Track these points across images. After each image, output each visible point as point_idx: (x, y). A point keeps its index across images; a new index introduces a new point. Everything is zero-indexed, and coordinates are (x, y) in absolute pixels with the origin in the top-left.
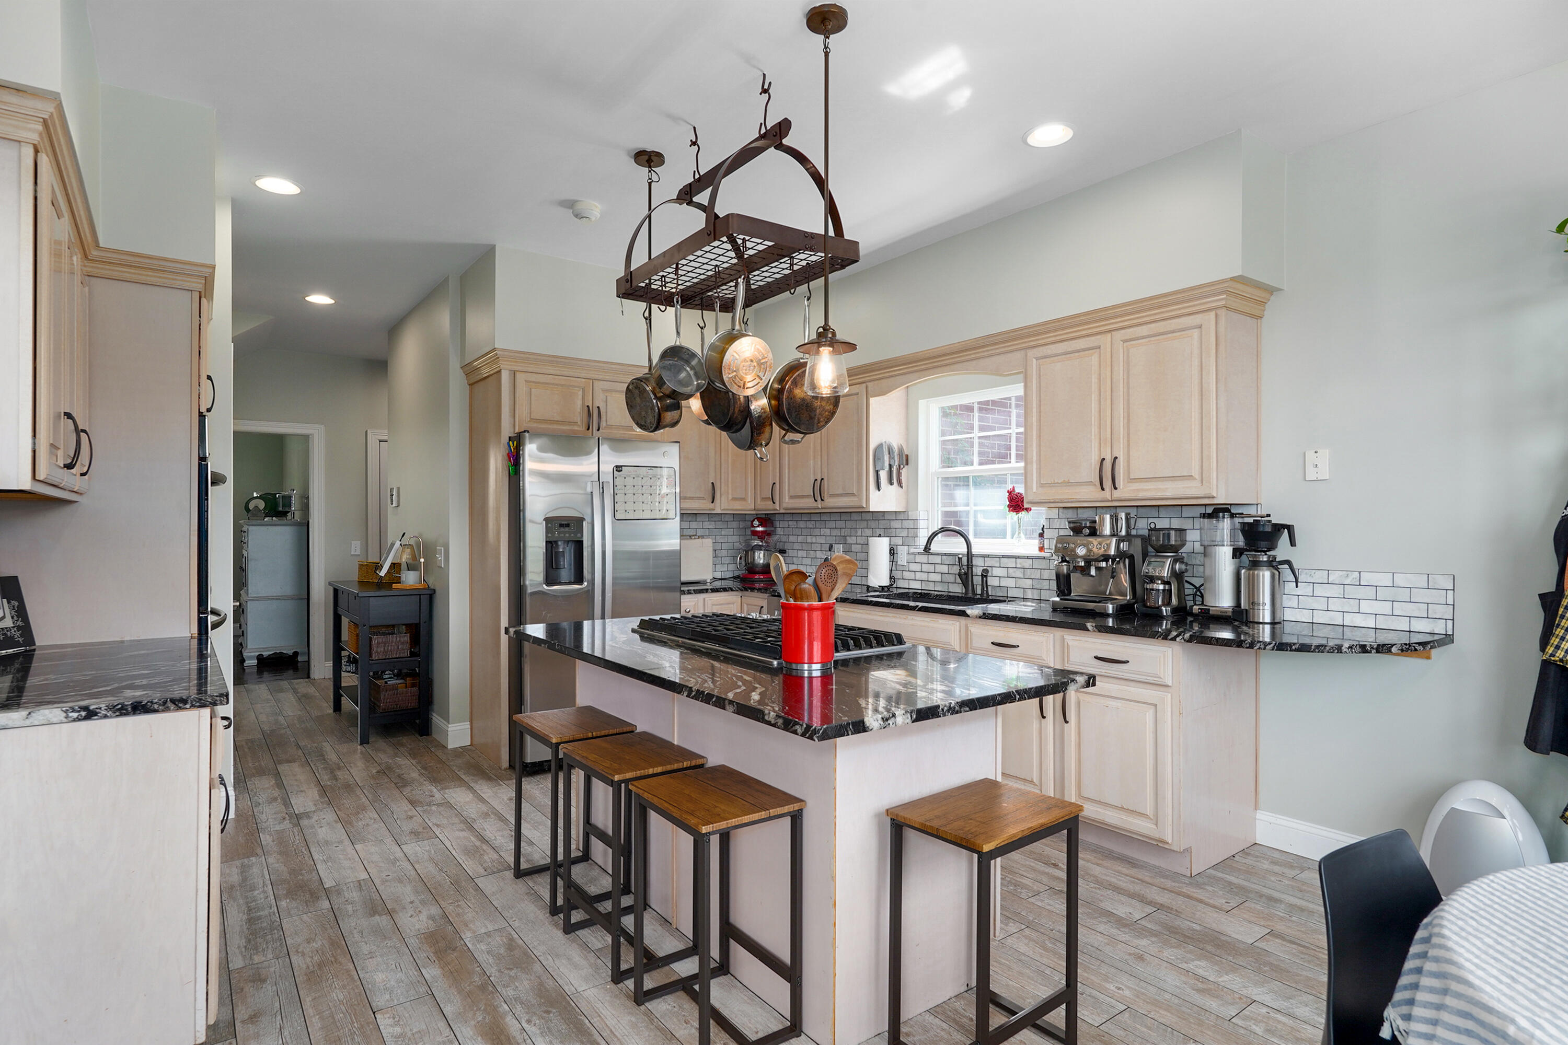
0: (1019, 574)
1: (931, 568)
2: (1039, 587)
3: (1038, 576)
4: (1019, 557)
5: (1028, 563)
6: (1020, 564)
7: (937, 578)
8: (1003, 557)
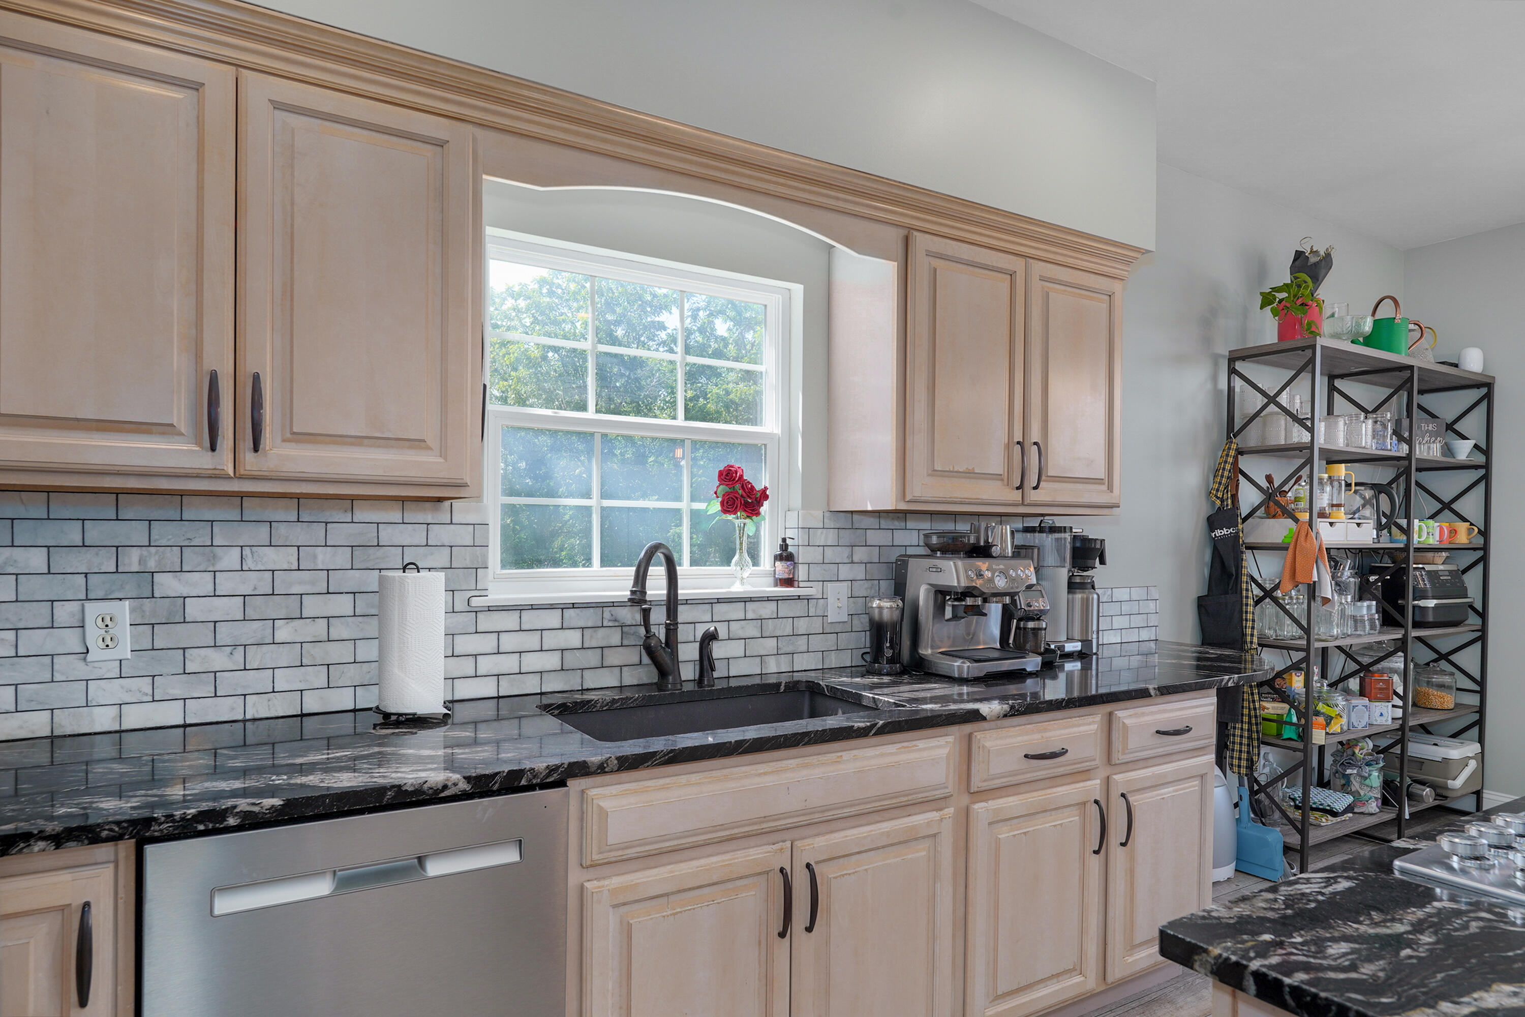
0: (752, 630)
1: (532, 641)
2: (790, 649)
3: (789, 631)
4: (751, 600)
5: (768, 610)
6: (754, 611)
7: (551, 661)
8: (719, 601)
